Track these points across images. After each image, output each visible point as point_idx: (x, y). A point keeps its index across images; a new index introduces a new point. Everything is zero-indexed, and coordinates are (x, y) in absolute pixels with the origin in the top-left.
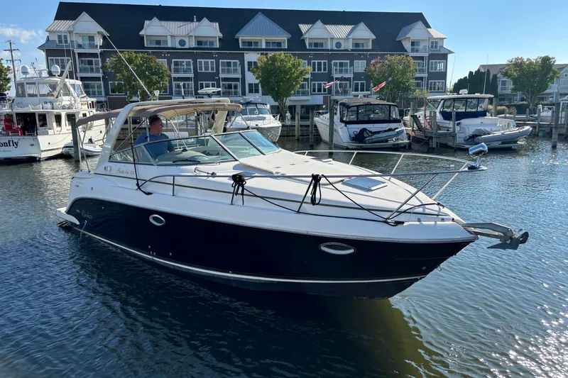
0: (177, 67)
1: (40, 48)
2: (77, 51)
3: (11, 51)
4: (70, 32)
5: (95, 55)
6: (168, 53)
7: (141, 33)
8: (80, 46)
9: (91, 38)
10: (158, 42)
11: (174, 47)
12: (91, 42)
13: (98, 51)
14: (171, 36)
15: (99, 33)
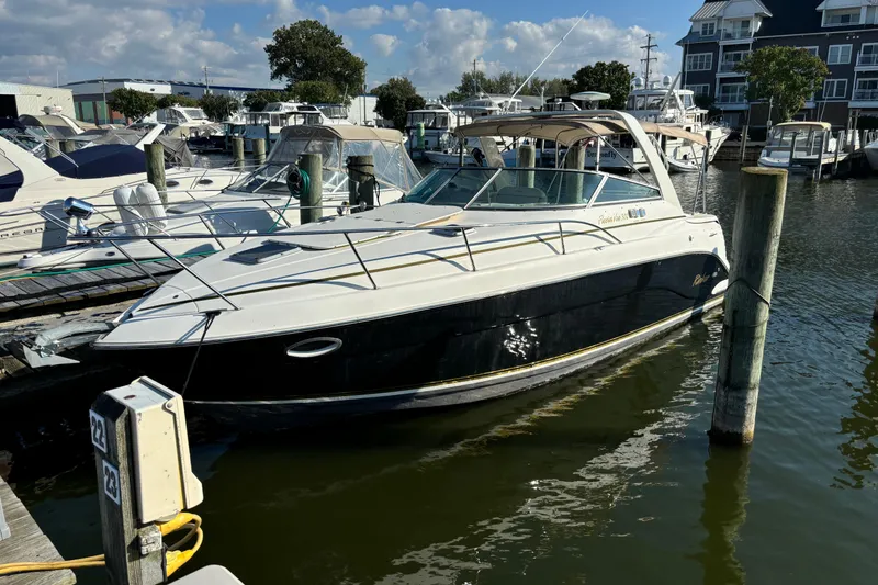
0: (867, 56)
1: (678, 43)
2: (722, 43)
3: (648, 47)
4: (720, 19)
5: (745, 47)
6: (857, 34)
7: (818, 8)
8: (728, 36)
9: (746, 23)
10: (845, 18)
11: (869, 23)
12: (745, 29)
13: (750, 41)
14: (868, 6)
15: (756, 15)
